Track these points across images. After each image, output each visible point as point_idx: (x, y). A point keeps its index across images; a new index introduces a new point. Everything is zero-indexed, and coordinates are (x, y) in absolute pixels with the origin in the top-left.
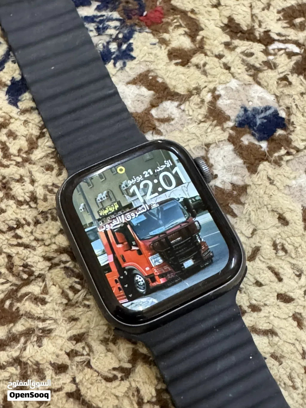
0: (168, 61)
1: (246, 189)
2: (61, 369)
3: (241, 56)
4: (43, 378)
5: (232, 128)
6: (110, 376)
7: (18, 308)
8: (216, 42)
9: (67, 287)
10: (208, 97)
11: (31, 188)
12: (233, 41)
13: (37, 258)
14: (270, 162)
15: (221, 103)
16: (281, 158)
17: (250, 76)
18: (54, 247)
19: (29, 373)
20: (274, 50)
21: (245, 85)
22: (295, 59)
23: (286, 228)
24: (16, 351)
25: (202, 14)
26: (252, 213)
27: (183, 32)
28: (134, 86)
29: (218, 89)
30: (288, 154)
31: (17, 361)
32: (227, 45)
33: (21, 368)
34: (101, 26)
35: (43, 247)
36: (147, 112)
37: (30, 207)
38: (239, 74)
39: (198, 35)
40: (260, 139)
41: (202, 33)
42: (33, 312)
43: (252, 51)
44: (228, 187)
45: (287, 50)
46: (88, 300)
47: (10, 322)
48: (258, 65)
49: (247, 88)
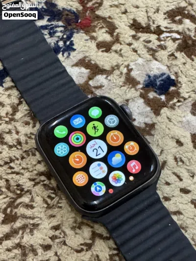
0: (97, 50)
1: (154, 126)
2: (47, 248)
3: (143, 43)
4: (36, 254)
5: (142, 89)
6: (79, 249)
7: (16, 212)
8: (126, 36)
9: (46, 196)
10: (125, 71)
11: (17, 137)
12: (137, 34)
13: (24, 180)
14: (167, 107)
15: (133, 74)
16: (174, 104)
17: (150, 55)
18: (35, 172)
19: (27, 252)
20: (164, 37)
21: (148, 61)
22: (177, 42)
23: (182, 148)
24: (17, 239)
25: (116, 19)
26: (160, 140)
27: (105, 31)
28: (77, 67)
29: (130, 65)
30: (179, 101)
31: (19, 246)
32: (134, 37)
33: (22, 250)
34: (52, 31)
35: (28, 172)
36: (87, 83)
37: (17, 149)
38: (143, 54)
39: (114, 32)
40: (160, 94)
41: (117, 31)
42: (26, 214)
43: (150, 39)
44: (143, 126)
45: (172, 37)
46: (60, 203)
47: (12, 222)
48: (154, 48)
49: (149, 63)
